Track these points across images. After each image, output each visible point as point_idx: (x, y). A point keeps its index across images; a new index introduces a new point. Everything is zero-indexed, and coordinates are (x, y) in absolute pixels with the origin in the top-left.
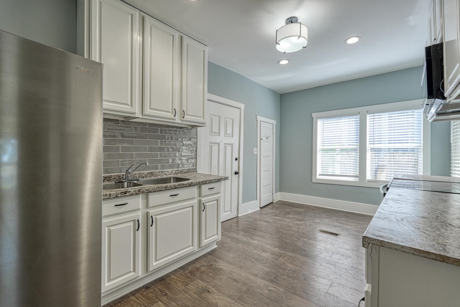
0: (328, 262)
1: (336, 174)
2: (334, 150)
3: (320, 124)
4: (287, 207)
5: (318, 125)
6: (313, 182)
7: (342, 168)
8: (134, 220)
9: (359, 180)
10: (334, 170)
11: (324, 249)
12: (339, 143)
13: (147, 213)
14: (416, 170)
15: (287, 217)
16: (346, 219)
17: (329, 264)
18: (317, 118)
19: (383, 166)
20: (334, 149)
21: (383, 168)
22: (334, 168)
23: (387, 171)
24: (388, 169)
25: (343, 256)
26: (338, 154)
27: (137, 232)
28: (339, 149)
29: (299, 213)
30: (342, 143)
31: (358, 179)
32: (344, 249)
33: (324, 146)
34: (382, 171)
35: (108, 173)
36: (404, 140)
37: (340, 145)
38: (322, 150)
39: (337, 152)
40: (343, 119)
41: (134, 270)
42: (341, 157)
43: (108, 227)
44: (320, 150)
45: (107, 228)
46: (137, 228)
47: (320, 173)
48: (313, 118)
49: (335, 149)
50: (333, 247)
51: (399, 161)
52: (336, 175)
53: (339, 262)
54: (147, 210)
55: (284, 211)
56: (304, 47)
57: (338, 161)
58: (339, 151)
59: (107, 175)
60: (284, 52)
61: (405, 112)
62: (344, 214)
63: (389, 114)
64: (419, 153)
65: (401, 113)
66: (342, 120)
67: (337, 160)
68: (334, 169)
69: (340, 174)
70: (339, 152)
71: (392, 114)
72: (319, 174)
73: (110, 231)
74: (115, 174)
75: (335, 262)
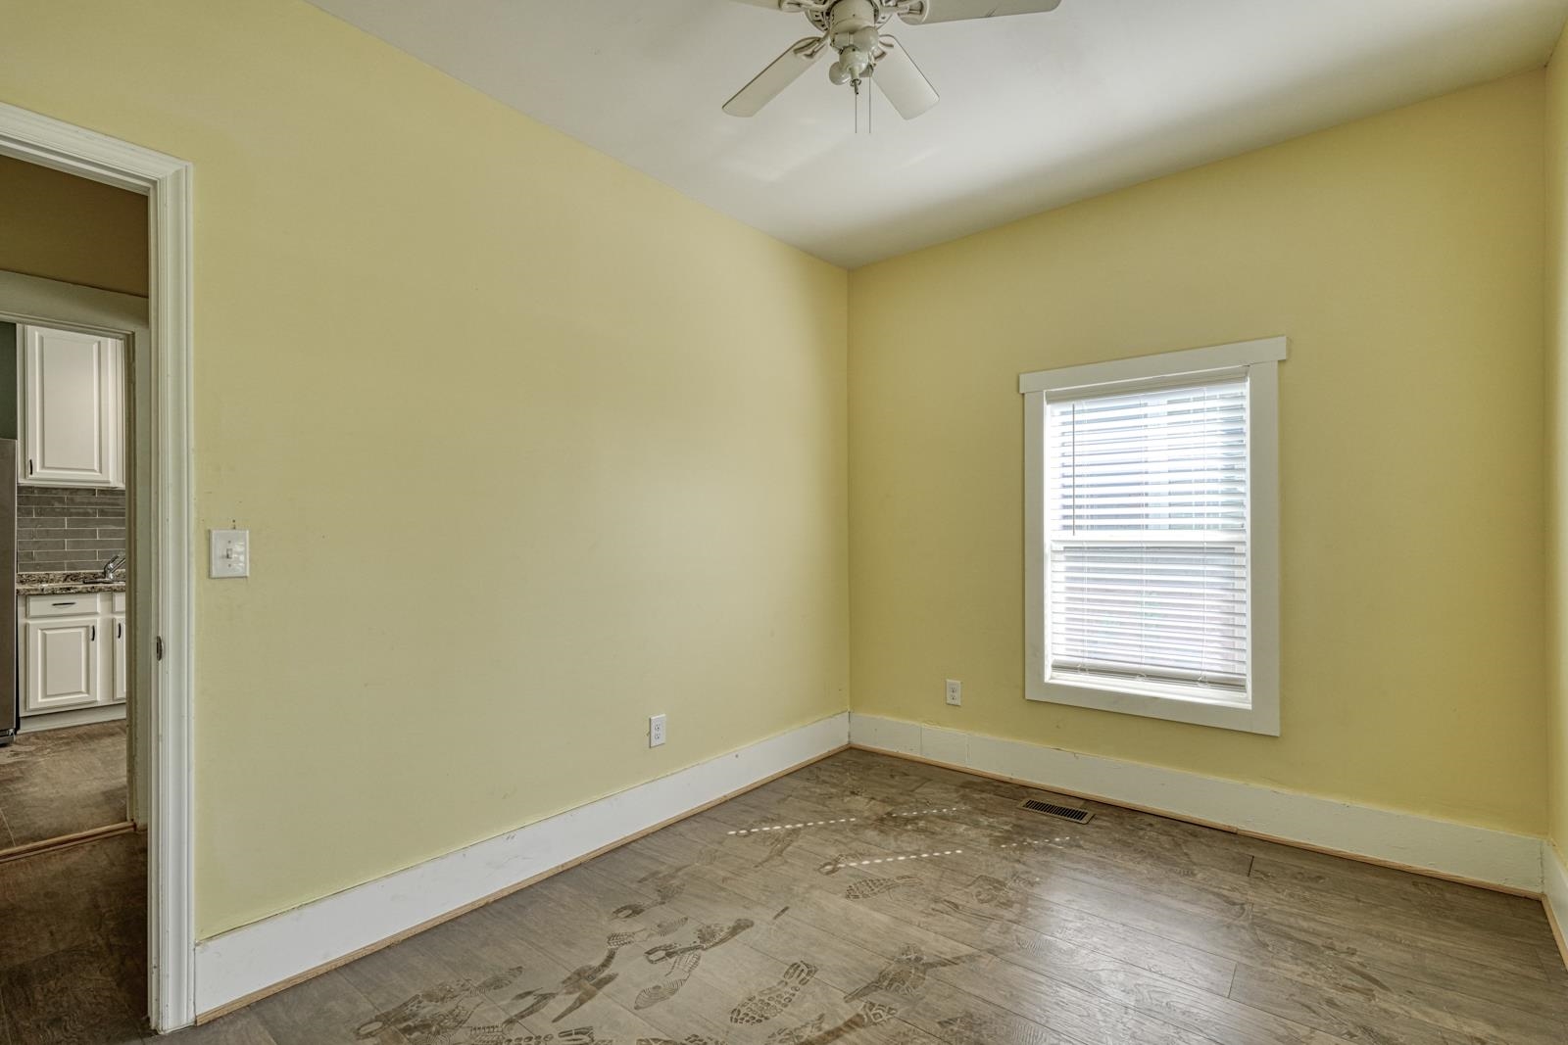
8: (87, 627)
13: (113, 621)
27: (91, 643)
35: (75, 569)
41: (88, 692)
43: (42, 630)
45: (39, 631)
46: (91, 637)
54: (111, 616)
59: (72, 572)
73: (45, 636)
74: (87, 571)
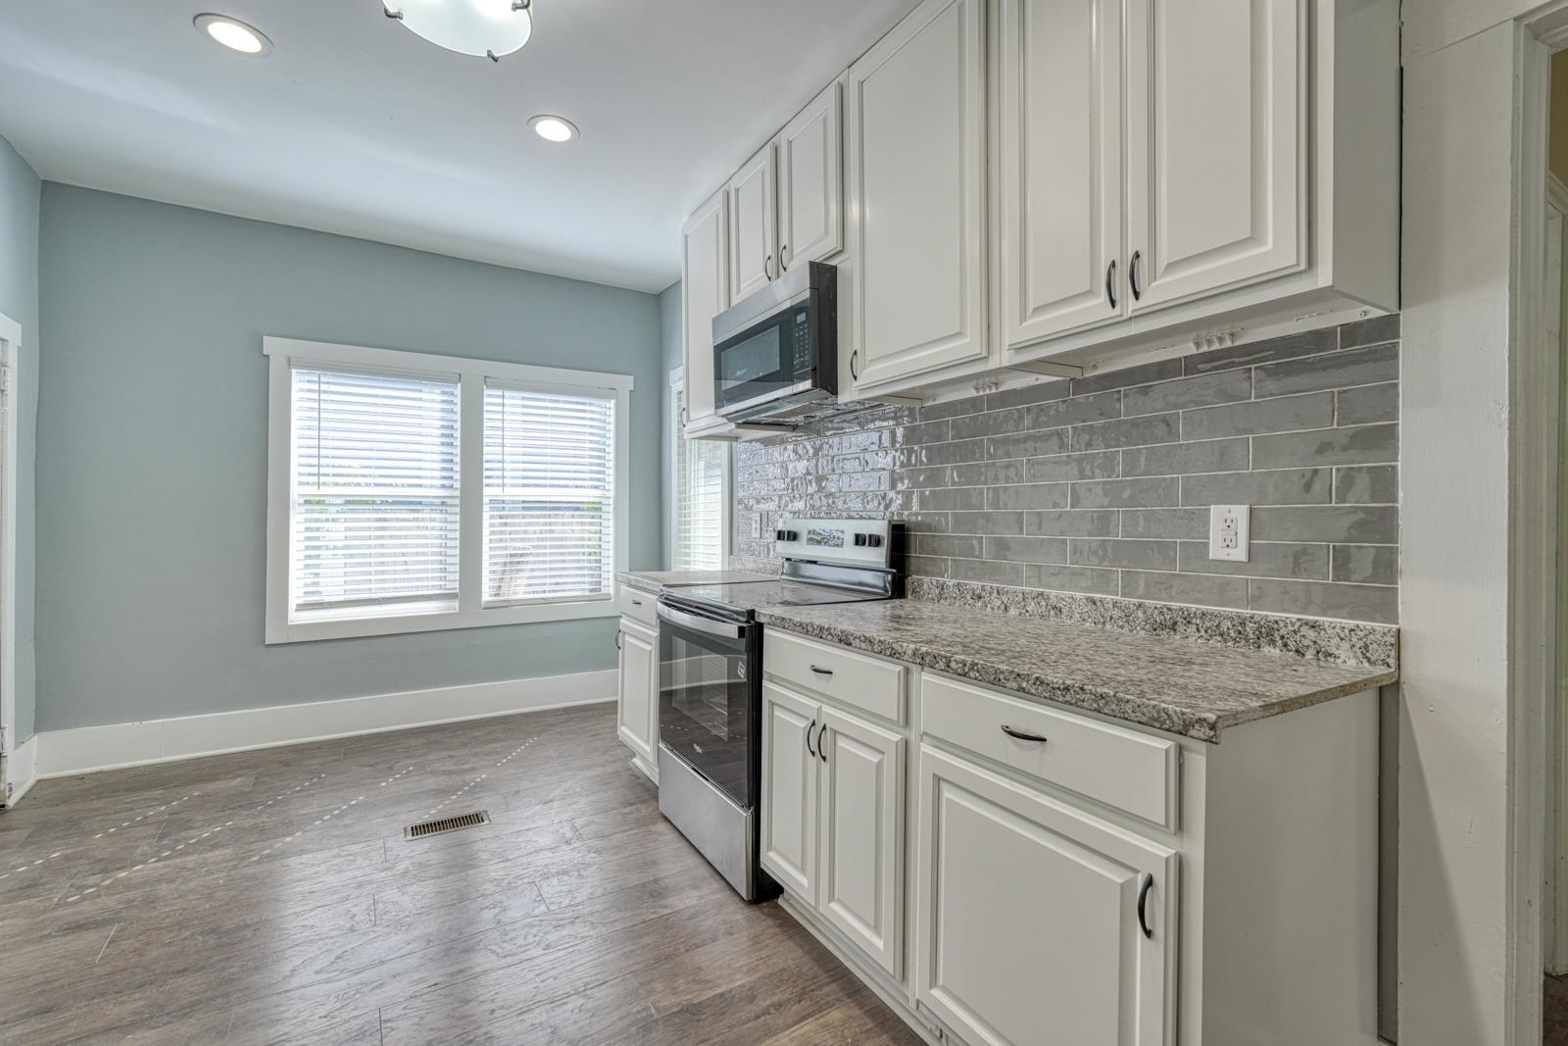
0: (555, 923)
1: (327, 599)
2: (318, 502)
3: (302, 388)
4: (131, 798)
5: (295, 396)
6: (267, 642)
7: (353, 574)
9: (460, 608)
10: (316, 584)
11: (493, 889)
12: (342, 475)
14: (596, 561)
15: (187, 845)
16: (445, 753)
17: (563, 926)
18: (290, 363)
19: (522, 555)
20: (317, 499)
21: (519, 563)
22: (317, 575)
23: (533, 570)
24: (535, 562)
25: (565, 873)
26: (334, 520)
28: (340, 501)
29: (239, 802)
30: (348, 476)
31: (455, 604)
32: (545, 852)
33: (324, 484)
34: (518, 571)
36: (546, 478)
37: (345, 484)
38: (306, 502)
39: (334, 509)
40: (424, 389)
42: (347, 529)
44: (302, 501)
47: (301, 601)
48: (267, 356)
49: (322, 499)
50: (509, 864)
51: (561, 539)
52: (374, 600)
53: (578, 900)
55: (142, 823)
56: (490, 54)
57: (335, 548)
58: (339, 508)
60: (392, 10)
61: (587, 401)
62: (421, 740)
63: (523, 398)
64: (604, 516)
65: (566, 402)
66: (420, 391)
67: (332, 544)
68: (317, 580)
69: (341, 598)
70: (337, 512)
71: (544, 400)
72: (298, 605)
75: (571, 909)
